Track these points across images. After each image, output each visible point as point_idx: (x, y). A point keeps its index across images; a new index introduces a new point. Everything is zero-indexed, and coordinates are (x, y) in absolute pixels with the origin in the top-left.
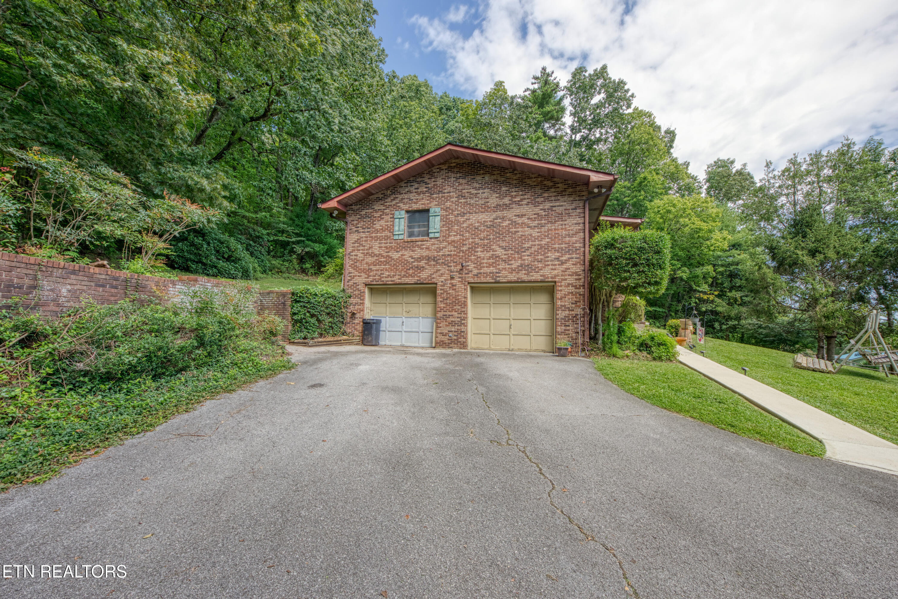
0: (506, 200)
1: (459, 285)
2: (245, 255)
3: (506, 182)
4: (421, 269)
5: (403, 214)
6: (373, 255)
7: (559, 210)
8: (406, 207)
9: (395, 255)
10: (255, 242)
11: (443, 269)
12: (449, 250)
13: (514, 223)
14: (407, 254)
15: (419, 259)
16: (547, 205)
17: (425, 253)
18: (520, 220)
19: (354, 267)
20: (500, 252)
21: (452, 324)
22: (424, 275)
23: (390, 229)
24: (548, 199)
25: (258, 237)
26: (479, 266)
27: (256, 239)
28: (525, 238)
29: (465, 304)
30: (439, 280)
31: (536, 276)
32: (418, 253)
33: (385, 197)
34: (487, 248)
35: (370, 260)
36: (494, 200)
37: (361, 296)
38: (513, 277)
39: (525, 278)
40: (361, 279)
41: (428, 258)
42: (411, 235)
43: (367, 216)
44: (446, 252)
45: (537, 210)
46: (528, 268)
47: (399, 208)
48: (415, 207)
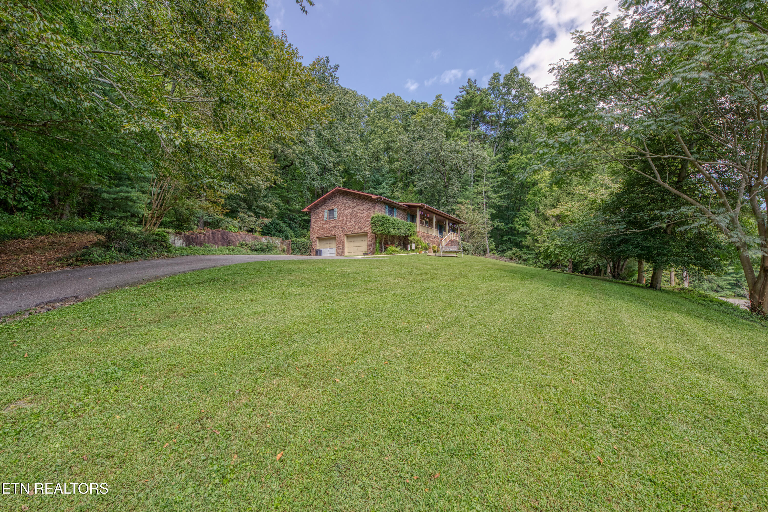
0: (355, 205)
1: (342, 236)
2: (287, 229)
3: (355, 198)
4: (332, 230)
5: (327, 211)
6: (318, 227)
7: (369, 207)
8: (327, 209)
9: (325, 226)
10: (293, 221)
11: (338, 230)
12: (339, 223)
13: (357, 213)
14: (328, 225)
15: (331, 227)
16: (366, 205)
17: (333, 225)
18: (358, 211)
19: (313, 231)
20: (353, 223)
21: (340, 249)
22: (333, 233)
23: (323, 217)
24: (366, 204)
25: (295, 219)
26: (348, 229)
27: (293, 220)
28: (360, 218)
29: (344, 242)
30: (337, 234)
31: (362, 231)
32: (332, 225)
33: (322, 205)
34: (350, 222)
35: (318, 228)
36: (352, 205)
37: (315, 242)
38: (356, 232)
39: (360, 232)
40: (315, 236)
41: (334, 227)
42: (330, 218)
43: (317, 213)
44: (338, 224)
45: (363, 207)
46: (360, 228)
47: (326, 209)
48: (330, 208)
